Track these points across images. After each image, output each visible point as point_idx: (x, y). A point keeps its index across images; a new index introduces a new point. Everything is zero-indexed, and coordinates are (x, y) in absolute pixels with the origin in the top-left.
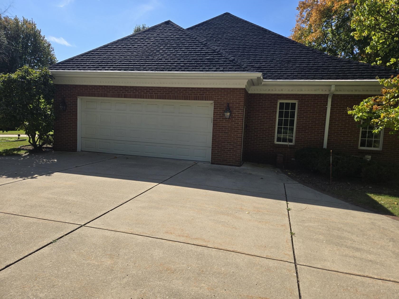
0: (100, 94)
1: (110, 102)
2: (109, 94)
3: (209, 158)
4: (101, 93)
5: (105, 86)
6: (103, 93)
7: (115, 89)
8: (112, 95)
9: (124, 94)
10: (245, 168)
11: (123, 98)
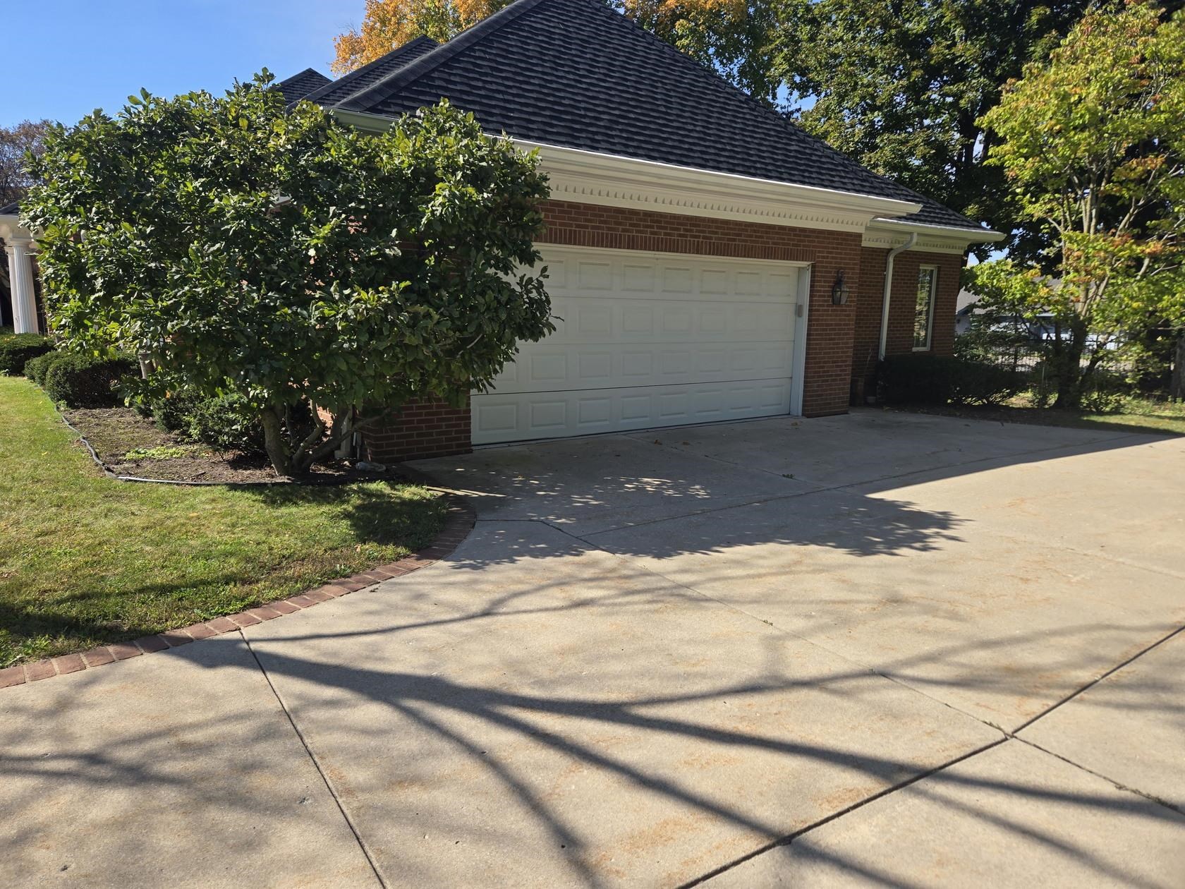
0: (556, 234)
1: (562, 262)
2: (585, 232)
3: (798, 406)
4: (560, 230)
5: (572, 205)
6: (565, 230)
7: (602, 216)
8: (594, 236)
9: (629, 236)
10: (857, 415)
11: (624, 248)
